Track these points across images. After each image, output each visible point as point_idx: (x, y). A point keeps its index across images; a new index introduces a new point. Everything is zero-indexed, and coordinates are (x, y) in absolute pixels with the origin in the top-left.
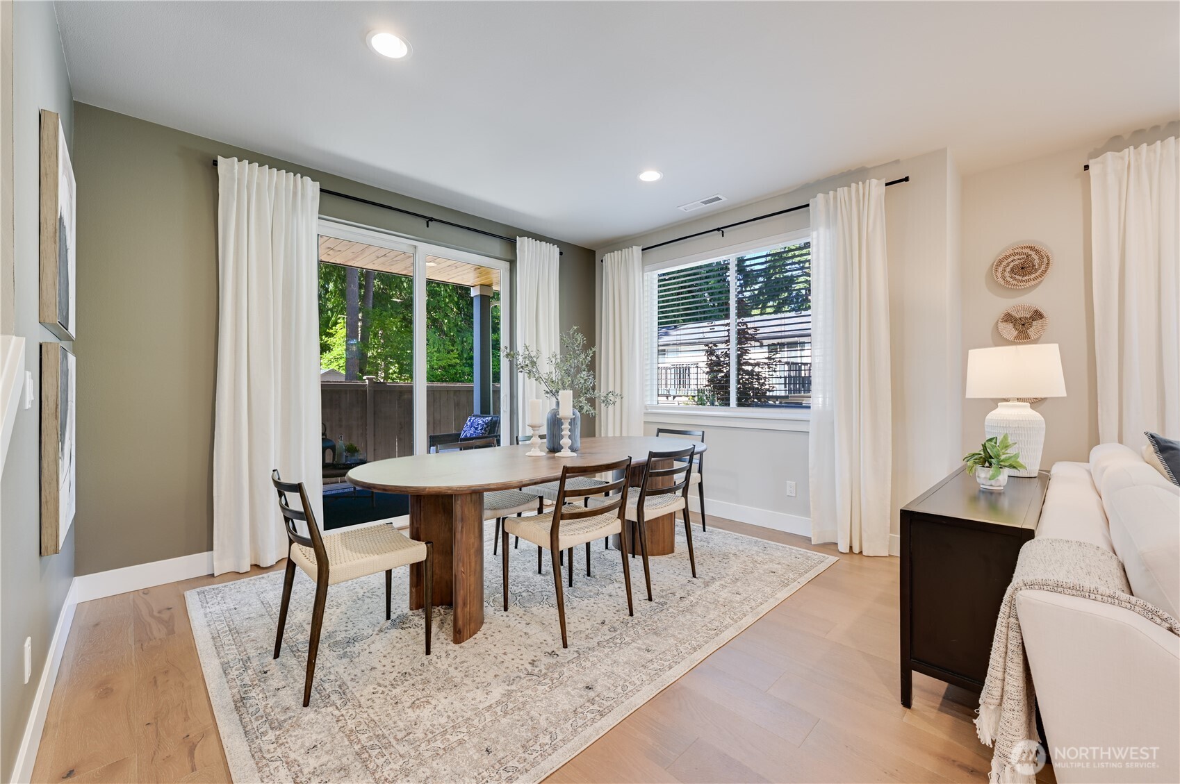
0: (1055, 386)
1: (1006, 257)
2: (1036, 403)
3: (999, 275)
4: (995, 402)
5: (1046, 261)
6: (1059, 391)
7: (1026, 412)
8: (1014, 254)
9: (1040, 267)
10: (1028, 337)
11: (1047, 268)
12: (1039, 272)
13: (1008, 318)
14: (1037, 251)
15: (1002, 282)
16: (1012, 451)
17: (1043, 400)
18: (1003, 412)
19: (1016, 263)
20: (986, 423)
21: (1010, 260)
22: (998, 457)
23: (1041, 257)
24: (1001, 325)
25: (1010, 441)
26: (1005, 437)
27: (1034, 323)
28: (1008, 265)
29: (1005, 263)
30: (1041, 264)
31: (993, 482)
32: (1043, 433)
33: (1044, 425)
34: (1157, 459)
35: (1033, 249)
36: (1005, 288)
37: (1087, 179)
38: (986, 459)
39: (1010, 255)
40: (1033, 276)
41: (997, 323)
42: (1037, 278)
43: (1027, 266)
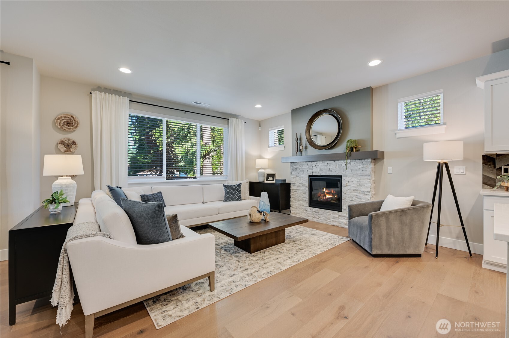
0: (80, 171)
1: (61, 117)
2: (73, 177)
3: (58, 124)
4: (57, 177)
5: (77, 123)
6: (82, 173)
7: (70, 181)
8: (65, 117)
9: (75, 125)
10: (70, 151)
11: (77, 126)
12: (75, 126)
13: (62, 142)
14: (74, 118)
15: (60, 127)
16: (64, 196)
17: (76, 176)
18: (60, 181)
19: (66, 120)
20: (53, 186)
21: (63, 119)
22: (58, 199)
23: (75, 121)
24: (59, 145)
25: (63, 192)
26: (61, 191)
27: (73, 146)
28: (62, 120)
29: (61, 119)
30: (75, 123)
31: (56, 210)
32: (76, 188)
33: (76, 185)
34: (109, 193)
35: (72, 117)
36: (61, 130)
37: (91, 99)
38: (53, 201)
39: (63, 117)
40: (72, 127)
41: (57, 144)
42: (73, 129)
43: (69, 123)
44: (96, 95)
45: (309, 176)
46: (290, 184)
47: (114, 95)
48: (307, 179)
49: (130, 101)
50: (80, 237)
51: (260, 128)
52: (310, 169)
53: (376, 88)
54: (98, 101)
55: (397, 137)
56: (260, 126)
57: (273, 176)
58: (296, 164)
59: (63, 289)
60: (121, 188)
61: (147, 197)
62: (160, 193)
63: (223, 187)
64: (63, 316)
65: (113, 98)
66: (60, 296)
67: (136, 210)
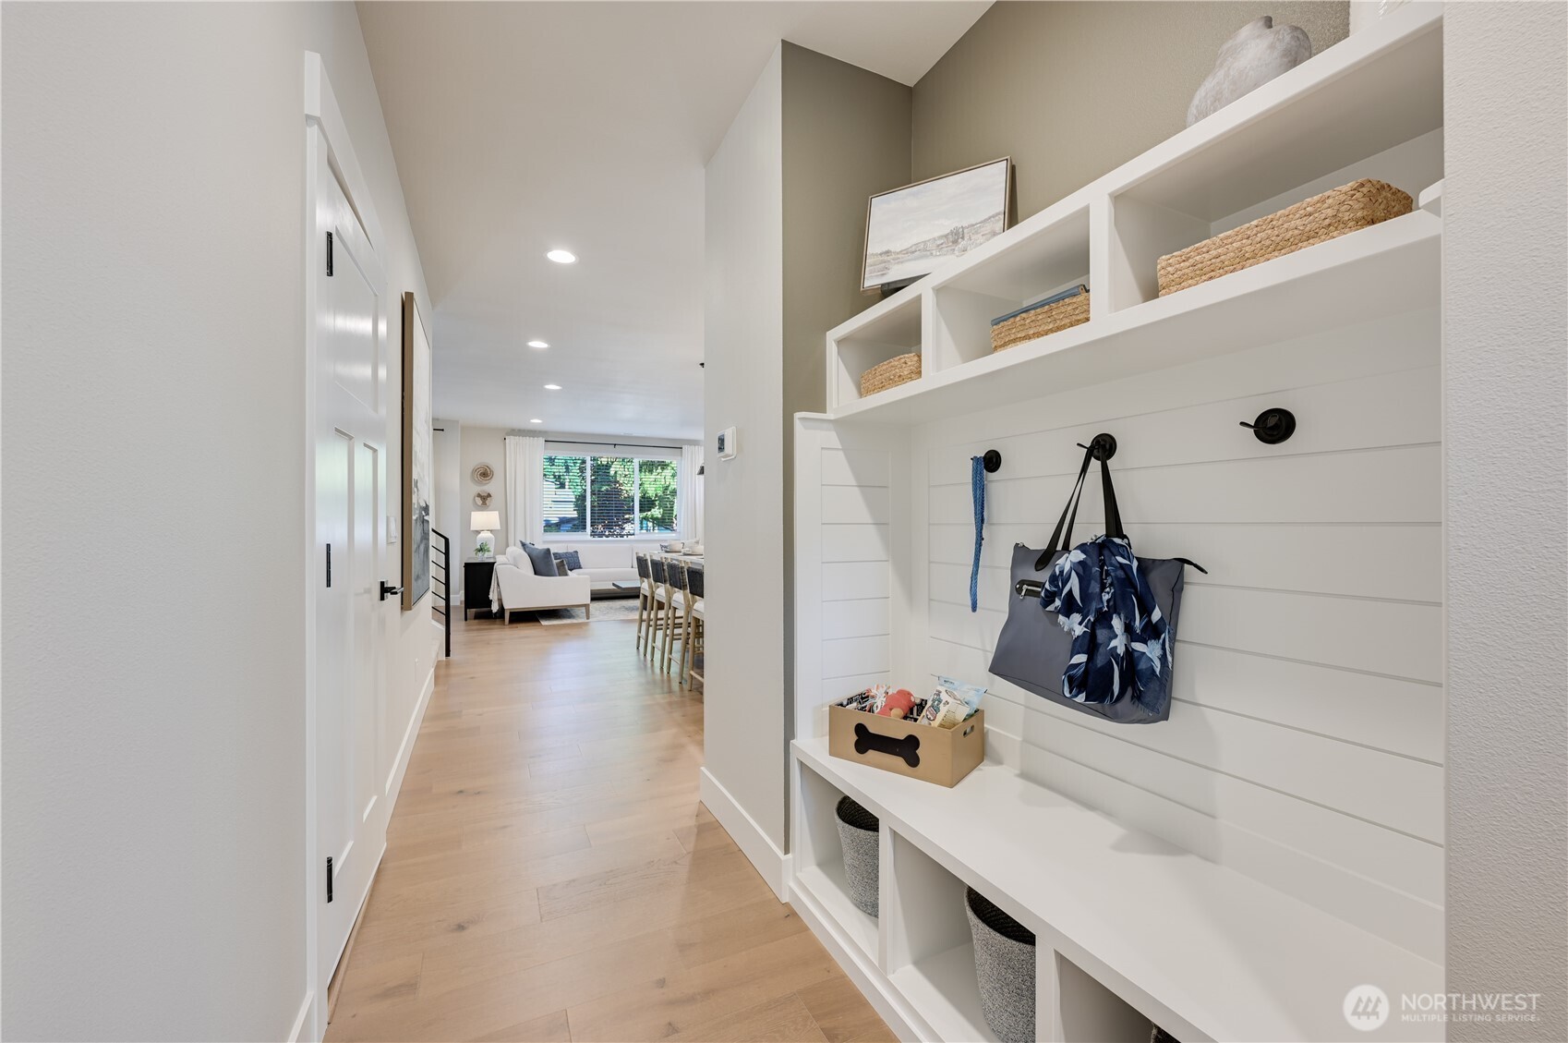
0: (497, 526)
1: (478, 468)
2: (491, 531)
3: (477, 476)
4: (481, 531)
5: (493, 474)
6: (499, 528)
7: (489, 535)
8: (482, 468)
10: (487, 504)
11: (493, 477)
12: (490, 477)
13: (479, 495)
14: (489, 469)
15: (478, 480)
16: (488, 546)
17: (494, 531)
18: (483, 535)
19: (482, 471)
20: (478, 539)
21: (480, 470)
22: (485, 548)
24: (478, 500)
25: (487, 543)
26: (485, 542)
27: (488, 499)
29: (478, 471)
30: (489, 474)
32: (494, 542)
33: (495, 540)
35: (488, 467)
36: (480, 483)
37: (505, 444)
38: (481, 550)
39: (480, 468)
40: (488, 479)
41: (475, 498)
43: (485, 474)
44: (511, 440)
47: (529, 437)
49: (544, 441)
54: (512, 446)
59: (495, 591)
61: (559, 555)
62: (576, 552)
64: (495, 608)
65: (527, 440)
66: (493, 596)
67: (534, 554)
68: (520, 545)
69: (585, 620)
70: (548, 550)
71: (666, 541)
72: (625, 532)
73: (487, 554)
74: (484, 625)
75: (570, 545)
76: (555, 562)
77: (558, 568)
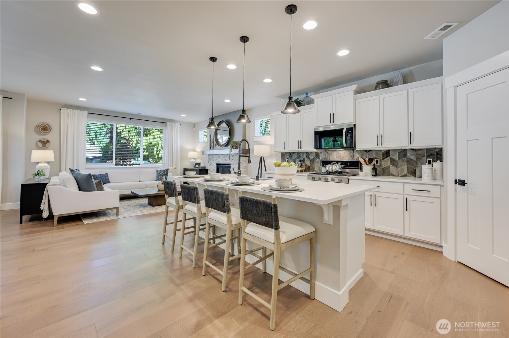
0: (52, 159)
1: (40, 125)
2: (48, 163)
3: (38, 130)
4: (38, 163)
5: (50, 129)
6: (53, 160)
7: (46, 165)
8: (42, 125)
9: (49, 130)
10: (45, 146)
11: (51, 130)
12: (49, 131)
13: (40, 141)
14: (48, 126)
15: (39, 132)
16: (43, 172)
17: (49, 162)
18: (40, 165)
19: (43, 127)
20: (36, 168)
21: (41, 126)
22: (40, 174)
23: (49, 127)
24: (38, 143)
25: (43, 170)
26: (42, 170)
27: (47, 143)
28: (41, 127)
29: (40, 127)
30: (49, 129)
31: (39, 179)
32: (49, 169)
33: (50, 167)
34: (70, 172)
35: (47, 125)
37: (60, 113)
38: (38, 174)
39: (41, 125)
40: (47, 131)
41: (37, 142)
42: (48, 132)
43: (45, 129)
44: (64, 111)
45: (217, 164)
46: (207, 170)
47: (76, 110)
48: (215, 166)
49: (88, 113)
50: (53, 185)
51: (194, 128)
52: (217, 159)
53: (248, 110)
54: (65, 114)
55: (254, 141)
56: (194, 127)
57: (199, 164)
58: (210, 155)
59: (45, 204)
60: (79, 170)
61: (96, 176)
62: (107, 174)
63: (156, 171)
64: (45, 214)
65: (76, 112)
66: (44, 206)
67: (79, 177)
68: (69, 171)
69: (114, 217)
70: (90, 175)
71: (159, 167)
72: (131, 163)
73: (42, 177)
74: (36, 227)
75: (103, 170)
76: (94, 182)
77: (97, 186)
